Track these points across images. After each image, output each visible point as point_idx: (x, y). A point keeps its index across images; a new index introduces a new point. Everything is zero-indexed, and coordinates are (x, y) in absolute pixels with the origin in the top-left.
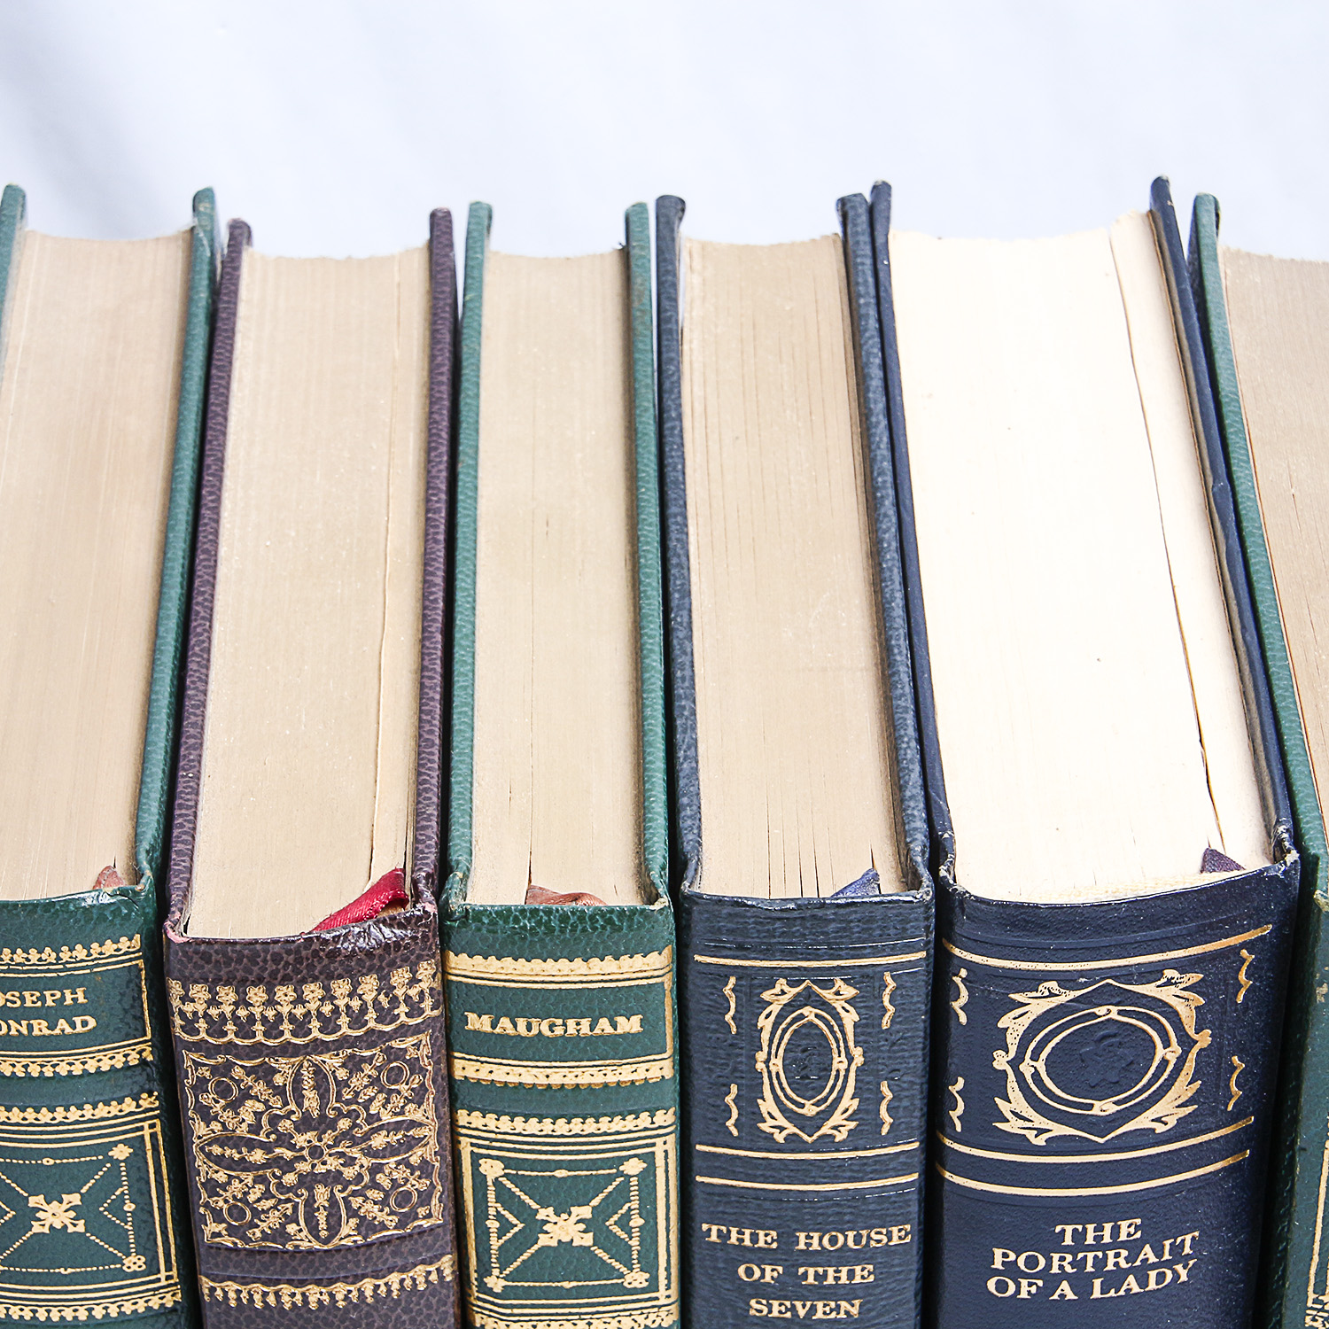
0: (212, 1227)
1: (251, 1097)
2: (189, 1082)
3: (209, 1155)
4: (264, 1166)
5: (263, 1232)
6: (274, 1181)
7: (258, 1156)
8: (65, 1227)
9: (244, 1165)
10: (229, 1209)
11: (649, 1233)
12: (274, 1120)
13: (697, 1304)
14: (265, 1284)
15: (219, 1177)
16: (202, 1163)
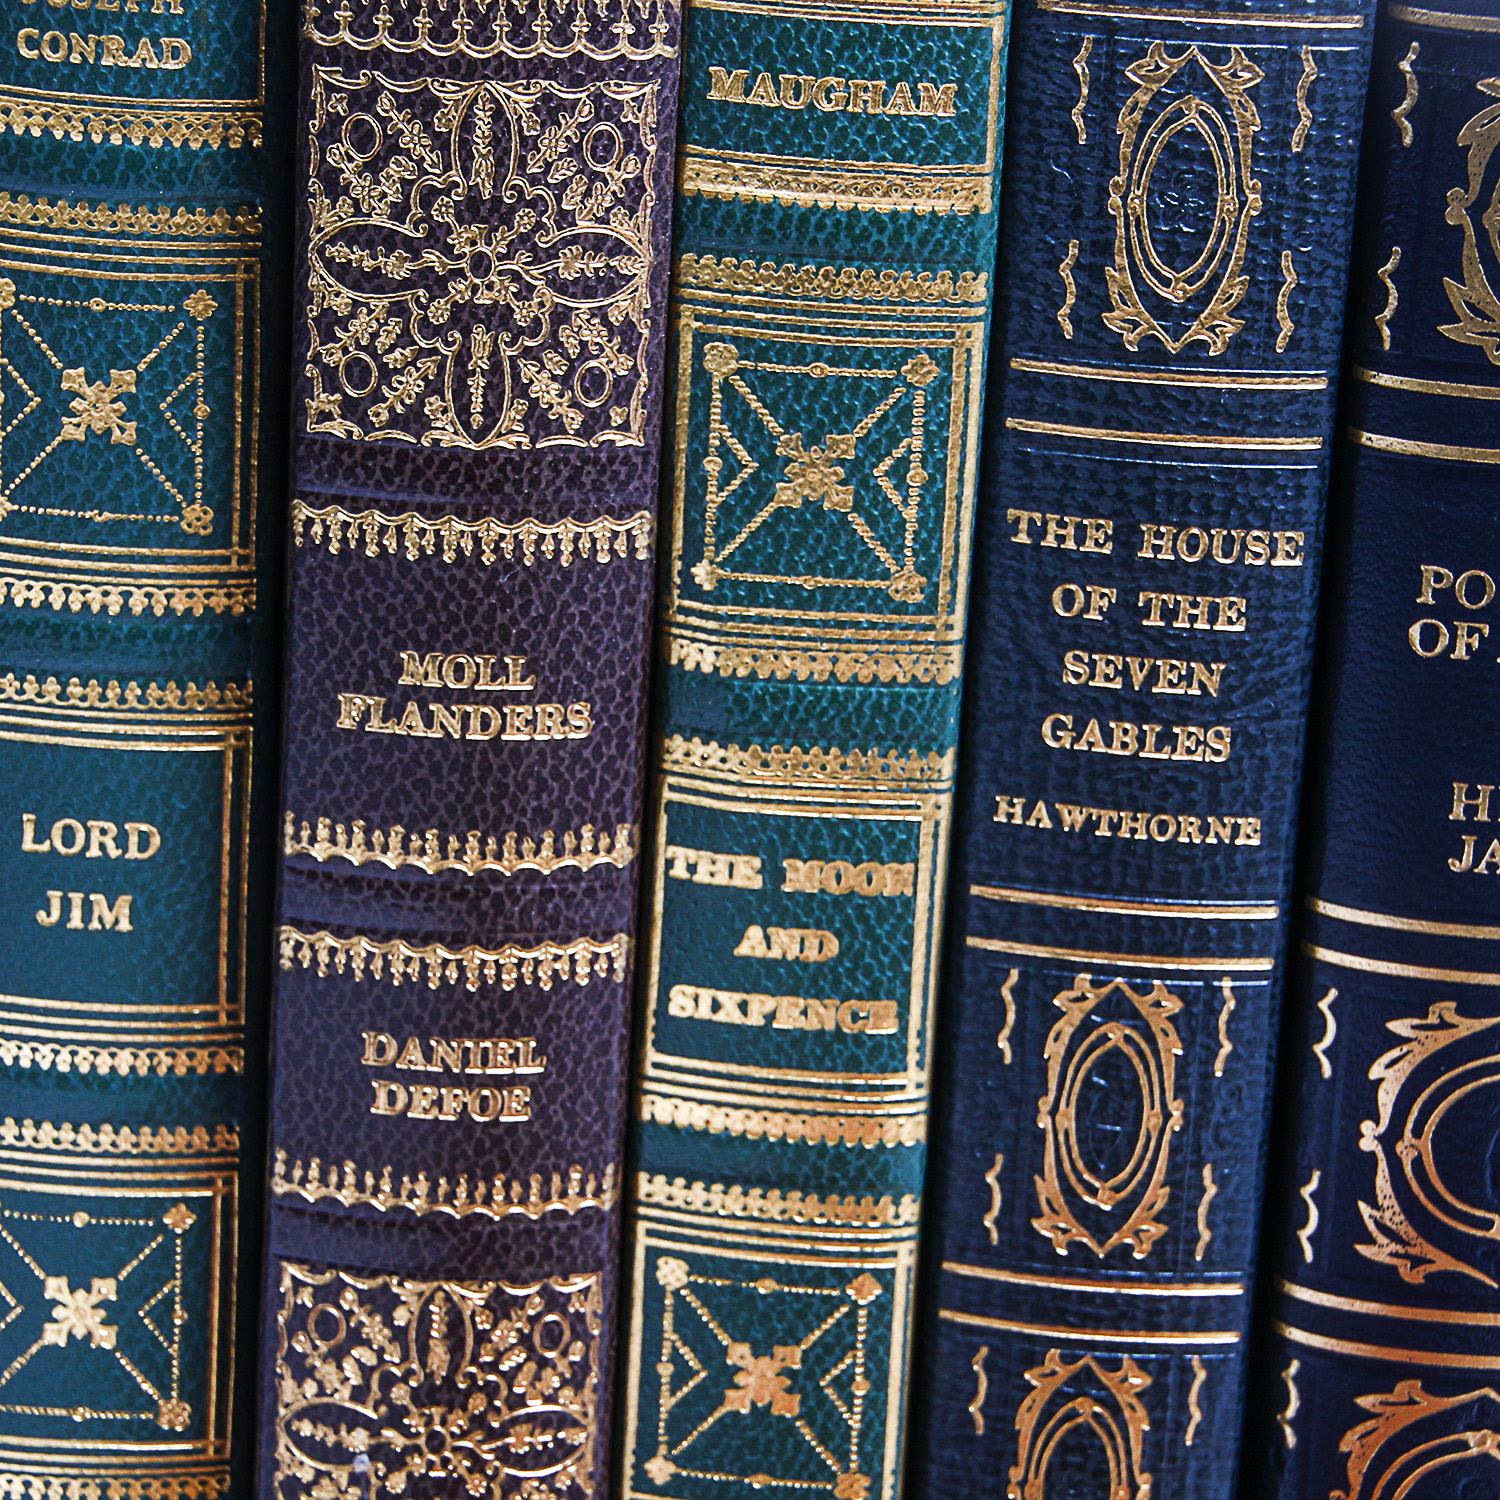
0: (322, 400)
1: (400, 152)
2: (314, 125)
3: (329, 263)
4: (406, 284)
5: (391, 409)
6: (416, 311)
7: (396, 266)
8: (108, 432)
9: (375, 282)
10: (348, 366)
11: (933, 500)
12: (429, 196)
13: (990, 661)
14: (386, 511)
15: (340, 304)
16: (318, 278)
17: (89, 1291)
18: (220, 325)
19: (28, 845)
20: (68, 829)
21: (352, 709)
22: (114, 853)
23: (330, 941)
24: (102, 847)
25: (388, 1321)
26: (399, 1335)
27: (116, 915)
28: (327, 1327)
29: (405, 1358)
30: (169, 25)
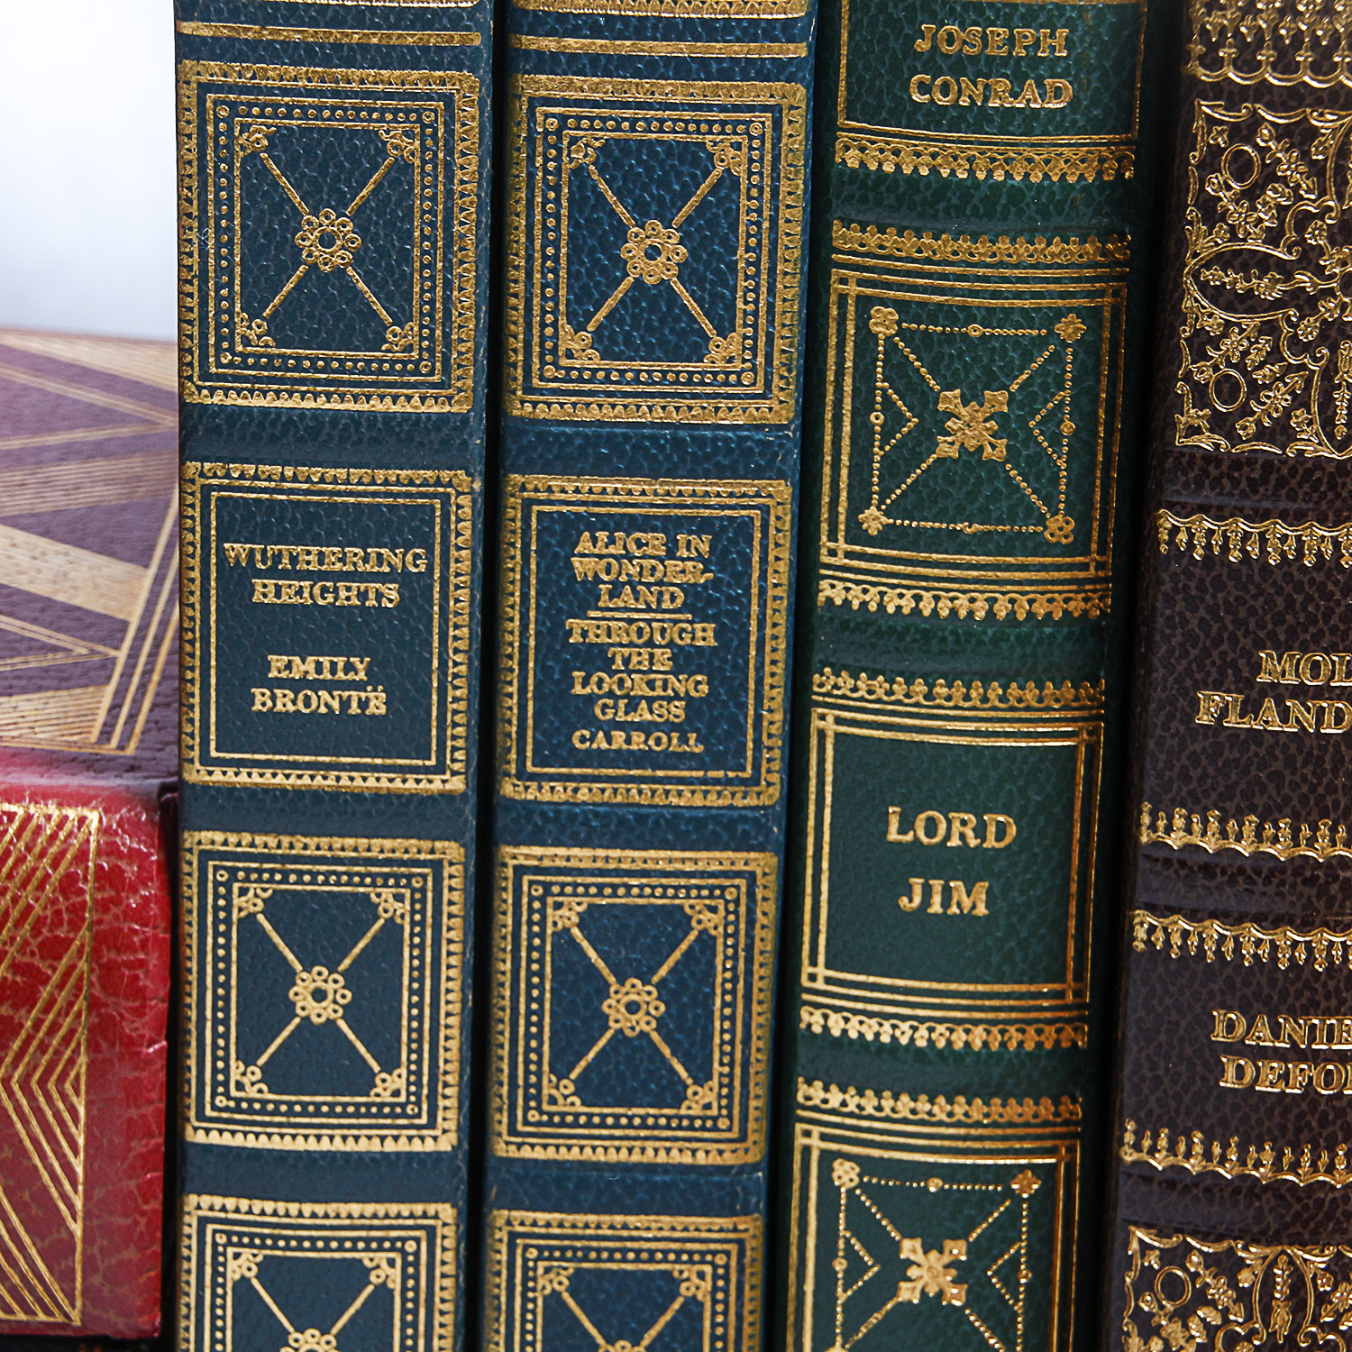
0: (1192, 414)
1: (1278, 180)
2: (1194, 157)
3: (1204, 287)
4: (1277, 304)
5: (1259, 423)
6: (1286, 329)
7: (1268, 288)
8: (981, 449)
9: (1248, 302)
10: (1218, 383)
12: (1304, 220)
14: (1249, 519)
15: (1212, 325)
16: (1193, 300)
17: (941, 1252)
18: (1088, 347)
19: (893, 835)
20: (931, 820)
21: (1210, 706)
22: (973, 842)
23: (1183, 924)
24: (962, 836)
25: (1233, 1283)
26: (1243, 1296)
27: (973, 900)
28: (1173, 1288)
29: (1249, 1317)
30: (1053, 66)
